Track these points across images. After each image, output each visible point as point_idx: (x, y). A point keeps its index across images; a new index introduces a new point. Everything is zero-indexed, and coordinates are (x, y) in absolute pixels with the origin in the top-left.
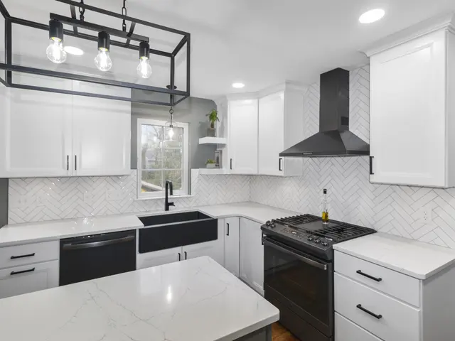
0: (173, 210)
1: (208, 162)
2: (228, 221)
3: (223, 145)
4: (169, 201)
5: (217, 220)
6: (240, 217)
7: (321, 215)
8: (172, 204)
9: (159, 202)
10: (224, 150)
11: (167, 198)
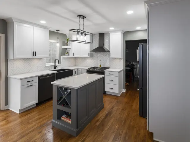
0: (57, 69)
1: (66, 54)
2: (75, 70)
3: (70, 49)
4: (56, 66)
5: (73, 70)
6: (78, 69)
7: (99, 66)
8: (57, 67)
9: (52, 66)
10: (70, 50)
11: (55, 65)
